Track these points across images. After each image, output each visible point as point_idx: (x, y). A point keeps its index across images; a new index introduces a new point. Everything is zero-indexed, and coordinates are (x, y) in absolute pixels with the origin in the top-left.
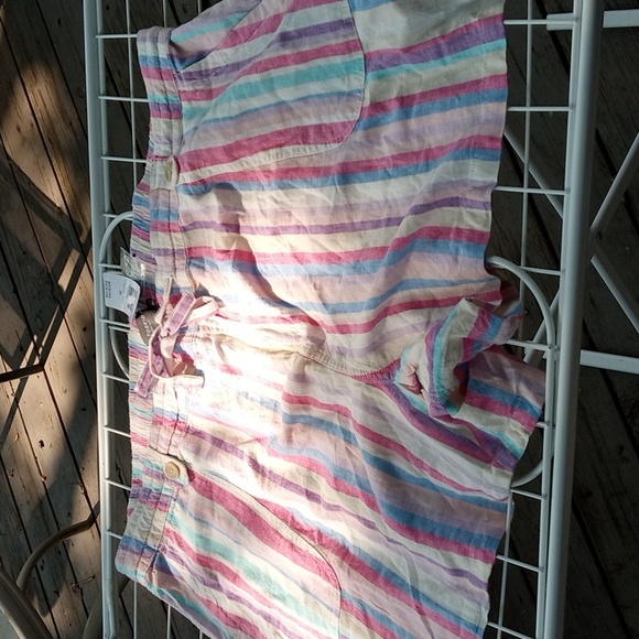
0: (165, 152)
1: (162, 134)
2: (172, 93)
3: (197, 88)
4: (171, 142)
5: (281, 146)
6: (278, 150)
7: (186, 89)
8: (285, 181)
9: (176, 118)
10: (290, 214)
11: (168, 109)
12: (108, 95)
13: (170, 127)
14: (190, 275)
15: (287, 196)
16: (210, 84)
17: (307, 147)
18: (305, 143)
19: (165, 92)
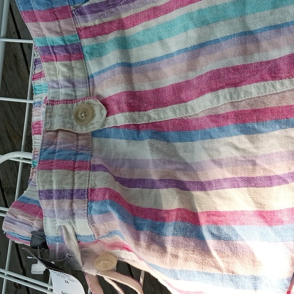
0: (67, 94)
1: (60, 78)
2: (69, 32)
3: (105, 20)
4: (74, 85)
5: (235, 85)
6: (232, 89)
7: (90, 24)
8: (249, 125)
9: (78, 59)
10: (254, 163)
11: (67, 51)
12: (7, 37)
13: (71, 69)
14: (91, 222)
15: (252, 142)
16: (119, 14)
17: (277, 84)
18: (274, 78)
19: (60, 33)
